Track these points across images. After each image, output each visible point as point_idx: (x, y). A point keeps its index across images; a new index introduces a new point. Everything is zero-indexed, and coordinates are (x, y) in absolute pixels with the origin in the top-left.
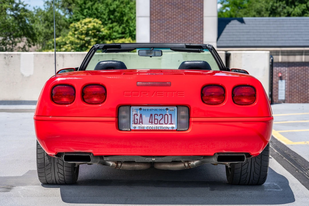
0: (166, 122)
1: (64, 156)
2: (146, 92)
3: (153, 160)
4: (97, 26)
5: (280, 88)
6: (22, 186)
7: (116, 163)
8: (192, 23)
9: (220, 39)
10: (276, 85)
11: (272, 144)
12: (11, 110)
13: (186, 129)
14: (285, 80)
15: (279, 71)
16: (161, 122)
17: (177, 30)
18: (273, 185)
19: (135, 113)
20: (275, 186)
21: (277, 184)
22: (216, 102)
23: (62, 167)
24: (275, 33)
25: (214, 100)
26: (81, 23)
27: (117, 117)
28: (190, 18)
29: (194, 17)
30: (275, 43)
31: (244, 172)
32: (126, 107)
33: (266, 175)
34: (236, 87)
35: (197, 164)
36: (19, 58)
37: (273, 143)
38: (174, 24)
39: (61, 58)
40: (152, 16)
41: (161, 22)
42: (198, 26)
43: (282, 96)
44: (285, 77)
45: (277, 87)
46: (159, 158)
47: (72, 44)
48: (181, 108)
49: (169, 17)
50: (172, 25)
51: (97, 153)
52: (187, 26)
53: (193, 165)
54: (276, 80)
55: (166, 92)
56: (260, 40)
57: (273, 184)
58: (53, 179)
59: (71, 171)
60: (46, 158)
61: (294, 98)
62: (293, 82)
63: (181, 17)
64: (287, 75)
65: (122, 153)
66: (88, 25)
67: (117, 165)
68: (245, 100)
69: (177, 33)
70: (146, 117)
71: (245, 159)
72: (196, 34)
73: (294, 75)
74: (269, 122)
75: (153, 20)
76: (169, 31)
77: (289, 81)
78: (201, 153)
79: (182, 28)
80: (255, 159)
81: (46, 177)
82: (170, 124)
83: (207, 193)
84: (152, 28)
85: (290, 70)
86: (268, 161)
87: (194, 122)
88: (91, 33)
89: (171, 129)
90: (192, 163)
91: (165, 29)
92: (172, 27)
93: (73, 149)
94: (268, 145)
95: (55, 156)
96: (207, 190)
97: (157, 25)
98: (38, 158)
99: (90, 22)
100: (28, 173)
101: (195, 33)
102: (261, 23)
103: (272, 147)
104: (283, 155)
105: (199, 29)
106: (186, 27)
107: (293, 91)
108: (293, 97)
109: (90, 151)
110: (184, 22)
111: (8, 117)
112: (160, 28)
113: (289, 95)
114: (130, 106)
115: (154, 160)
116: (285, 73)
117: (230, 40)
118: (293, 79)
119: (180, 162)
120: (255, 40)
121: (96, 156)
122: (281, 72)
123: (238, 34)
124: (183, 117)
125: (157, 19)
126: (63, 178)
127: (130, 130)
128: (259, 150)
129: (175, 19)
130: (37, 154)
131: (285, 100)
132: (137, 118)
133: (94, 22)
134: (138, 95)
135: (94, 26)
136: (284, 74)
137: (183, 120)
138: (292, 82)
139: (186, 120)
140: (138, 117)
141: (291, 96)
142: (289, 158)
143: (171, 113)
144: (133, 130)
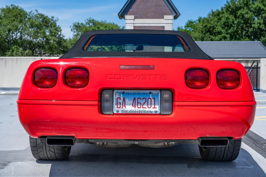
0: (149, 106)
2: (129, 76)
13: (169, 113)
16: (144, 106)
19: (118, 97)
22: (199, 86)
25: (198, 84)
27: (100, 100)
32: (109, 91)
33: (239, 153)
34: (220, 71)
35: (175, 143)
46: (141, 142)
48: (163, 92)
51: (79, 136)
53: (172, 144)
55: (150, 76)
58: (45, 156)
67: (103, 144)
68: (229, 85)
70: (129, 101)
71: (228, 143)
74: (253, 106)
82: (153, 108)
83: (185, 171)
87: (177, 106)
89: (155, 113)
93: (55, 133)
109: (73, 135)
114: (113, 89)
115: (137, 143)
124: (166, 101)
126: (54, 155)
127: (112, 114)
132: (119, 102)
134: (121, 79)
137: (166, 104)
139: (170, 104)
140: (121, 101)
143: (154, 97)
144: (116, 114)
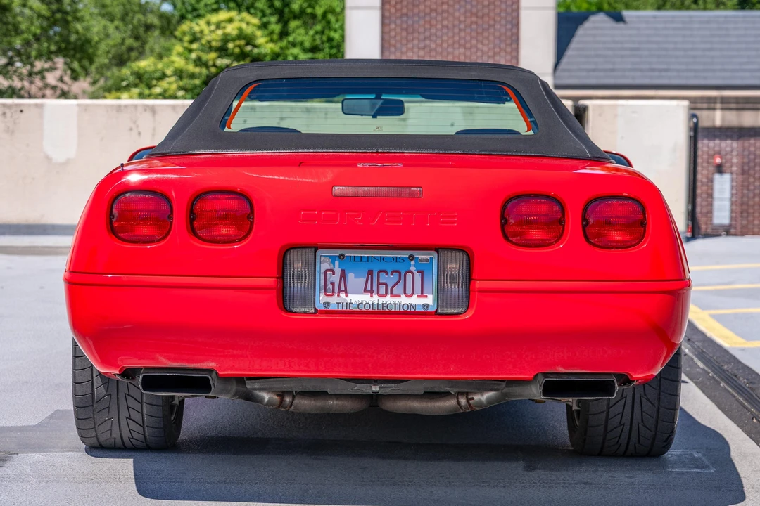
0: (409, 291)
1: (141, 377)
2: (356, 213)
3: (373, 389)
4: (248, 30)
5: (716, 195)
6: (35, 452)
7: (278, 395)
8: (490, 26)
9: (563, 65)
10: (708, 186)
11: (692, 346)
12: (17, 247)
13: (461, 310)
14: (732, 173)
15: (714, 151)
16: (395, 291)
17: (451, 42)
18: (690, 457)
19: (329, 267)
20: (696, 460)
21: (700, 455)
22: (539, 240)
23: (137, 406)
24: (707, 53)
25: (536, 234)
26: (208, 23)
27: (282, 276)
28: (486, 11)
29: (494, 10)
30: (705, 78)
31: (614, 422)
32: (304, 251)
33: (673, 431)
34: (594, 202)
35: (489, 401)
36: (41, 116)
37: (693, 342)
38: (443, 26)
39: (148, 115)
40: (387, 6)
41: (410, 22)
42: (505, 34)
43: (722, 214)
44: (731, 166)
45: (709, 191)
46: (389, 385)
47: (181, 78)
48: (447, 255)
49: (432, 10)
50: (437, 30)
51: (227, 370)
52: (477, 33)
53: (480, 403)
54: (708, 174)
55: (409, 214)
56: (666, 70)
57: (691, 455)
58: (114, 435)
59: (161, 416)
60: (98, 381)
61: (753, 220)
62: (751, 180)
63: (463, 10)
64: (735, 160)
65: (293, 371)
66: (224, 28)
67: (282, 401)
68: (618, 236)
69: (450, 50)
70: (355, 277)
71: (616, 391)
72: (499, 53)
73: (754, 162)
74: (679, 294)
75: (389, 18)
76: (430, 46)
77: (740, 178)
78: (502, 374)
79: (464, 38)
80: (642, 390)
81: (96, 431)
82: (418, 296)
83: (515, 477)
84: (387, 37)
85: (744, 149)
86: (677, 396)
87: (481, 291)
88: (233, 49)
89: (423, 310)
90: (477, 397)
91: (419, 40)
92: (439, 34)
93: (164, 360)
94: (678, 354)
95: (117, 377)
96: (517, 467)
97: (398, 30)
98: (75, 382)
99: (230, 20)
100: (52, 417)
101: (497, 50)
102: (668, 25)
103: (691, 355)
104: (719, 377)
105: (509, 42)
106: (474, 34)
107: (751, 203)
108: (751, 218)
109: (211, 365)
110: (468, 22)
111: (9, 268)
112: (406, 38)
113: (742, 213)
114: (316, 248)
115: (378, 389)
116: (731, 155)
117: (589, 70)
118: (752, 172)
119: (445, 395)
120: (653, 70)
121: (227, 379)
122: (719, 153)
123: (610, 53)
124: (453, 278)
125: (399, 14)
126: (141, 432)
127: (313, 311)
128: (652, 365)
129: (445, 15)
130: (75, 369)
131: (730, 226)
132: (331, 280)
133: (242, 20)
134: (335, 221)
135: (240, 29)
136: (728, 157)
137: (453, 285)
138: (748, 178)
139: (462, 286)
140: (336, 278)
141: (745, 215)
142: (735, 383)
143: (420, 269)
144: (322, 312)
